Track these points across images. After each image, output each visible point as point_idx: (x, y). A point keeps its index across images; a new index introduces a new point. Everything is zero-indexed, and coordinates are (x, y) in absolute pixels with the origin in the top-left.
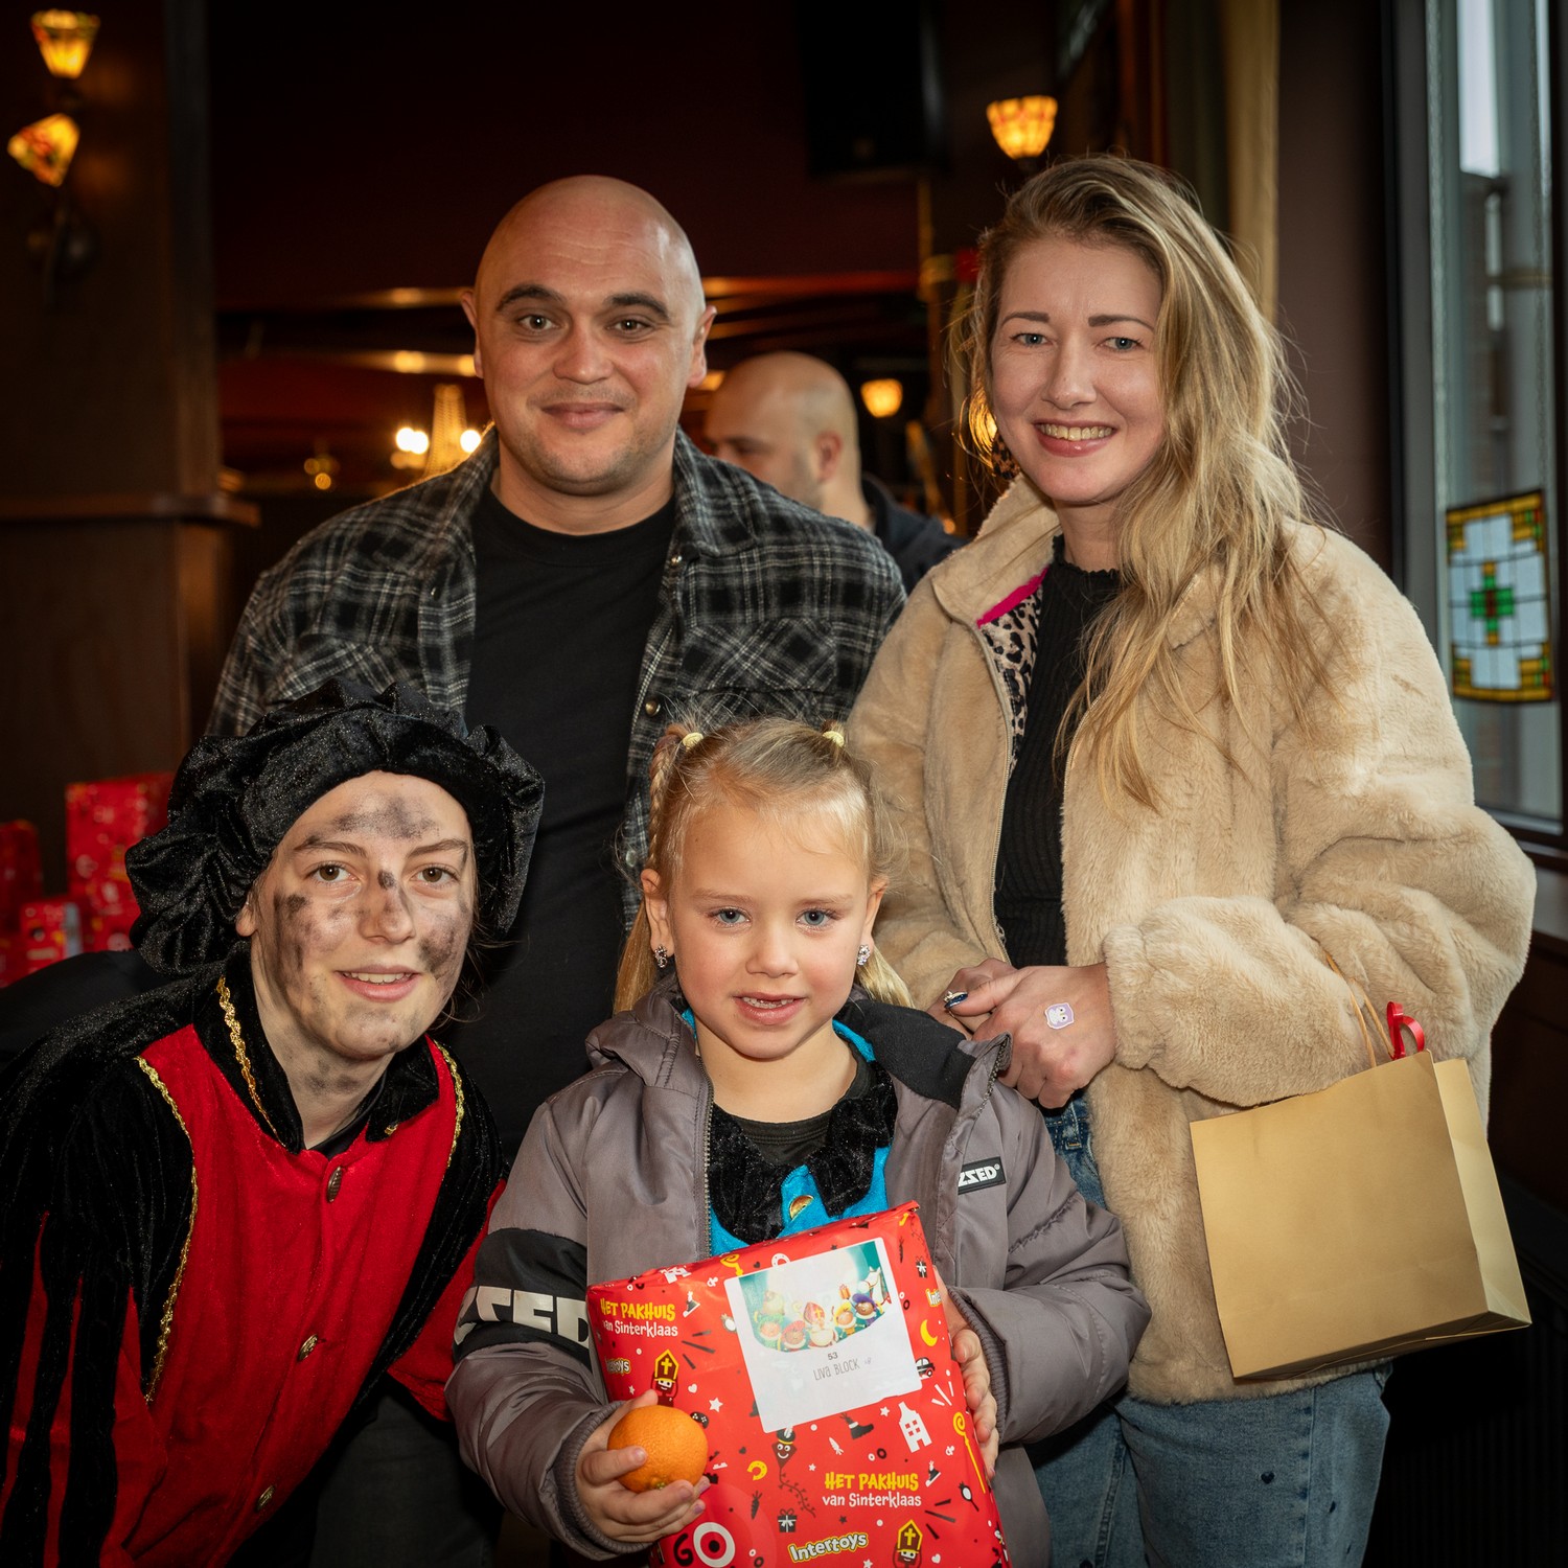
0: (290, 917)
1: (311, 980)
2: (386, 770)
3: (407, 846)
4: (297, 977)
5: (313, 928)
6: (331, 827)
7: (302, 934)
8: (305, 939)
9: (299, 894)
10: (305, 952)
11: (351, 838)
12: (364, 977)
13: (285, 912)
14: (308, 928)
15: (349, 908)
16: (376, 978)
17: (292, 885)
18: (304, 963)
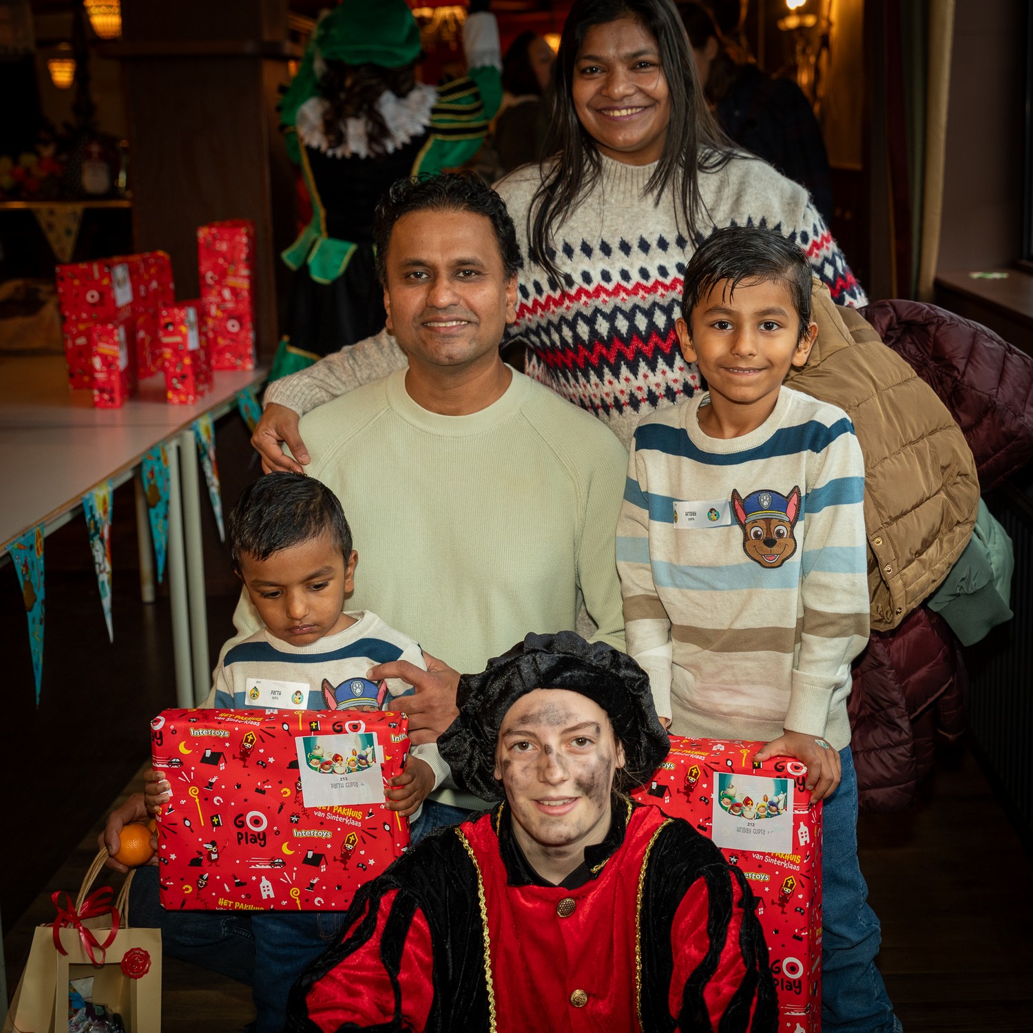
0: (505, 772)
4: (514, 804)
5: (514, 778)
6: (518, 723)
8: (511, 784)
9: (508, 759)
10: (513, 791)
11: (528, 728)
12: (547, 803)
13: (503, 769)
15: (533, 765)
16: (553, 803)
17: (506, 754)
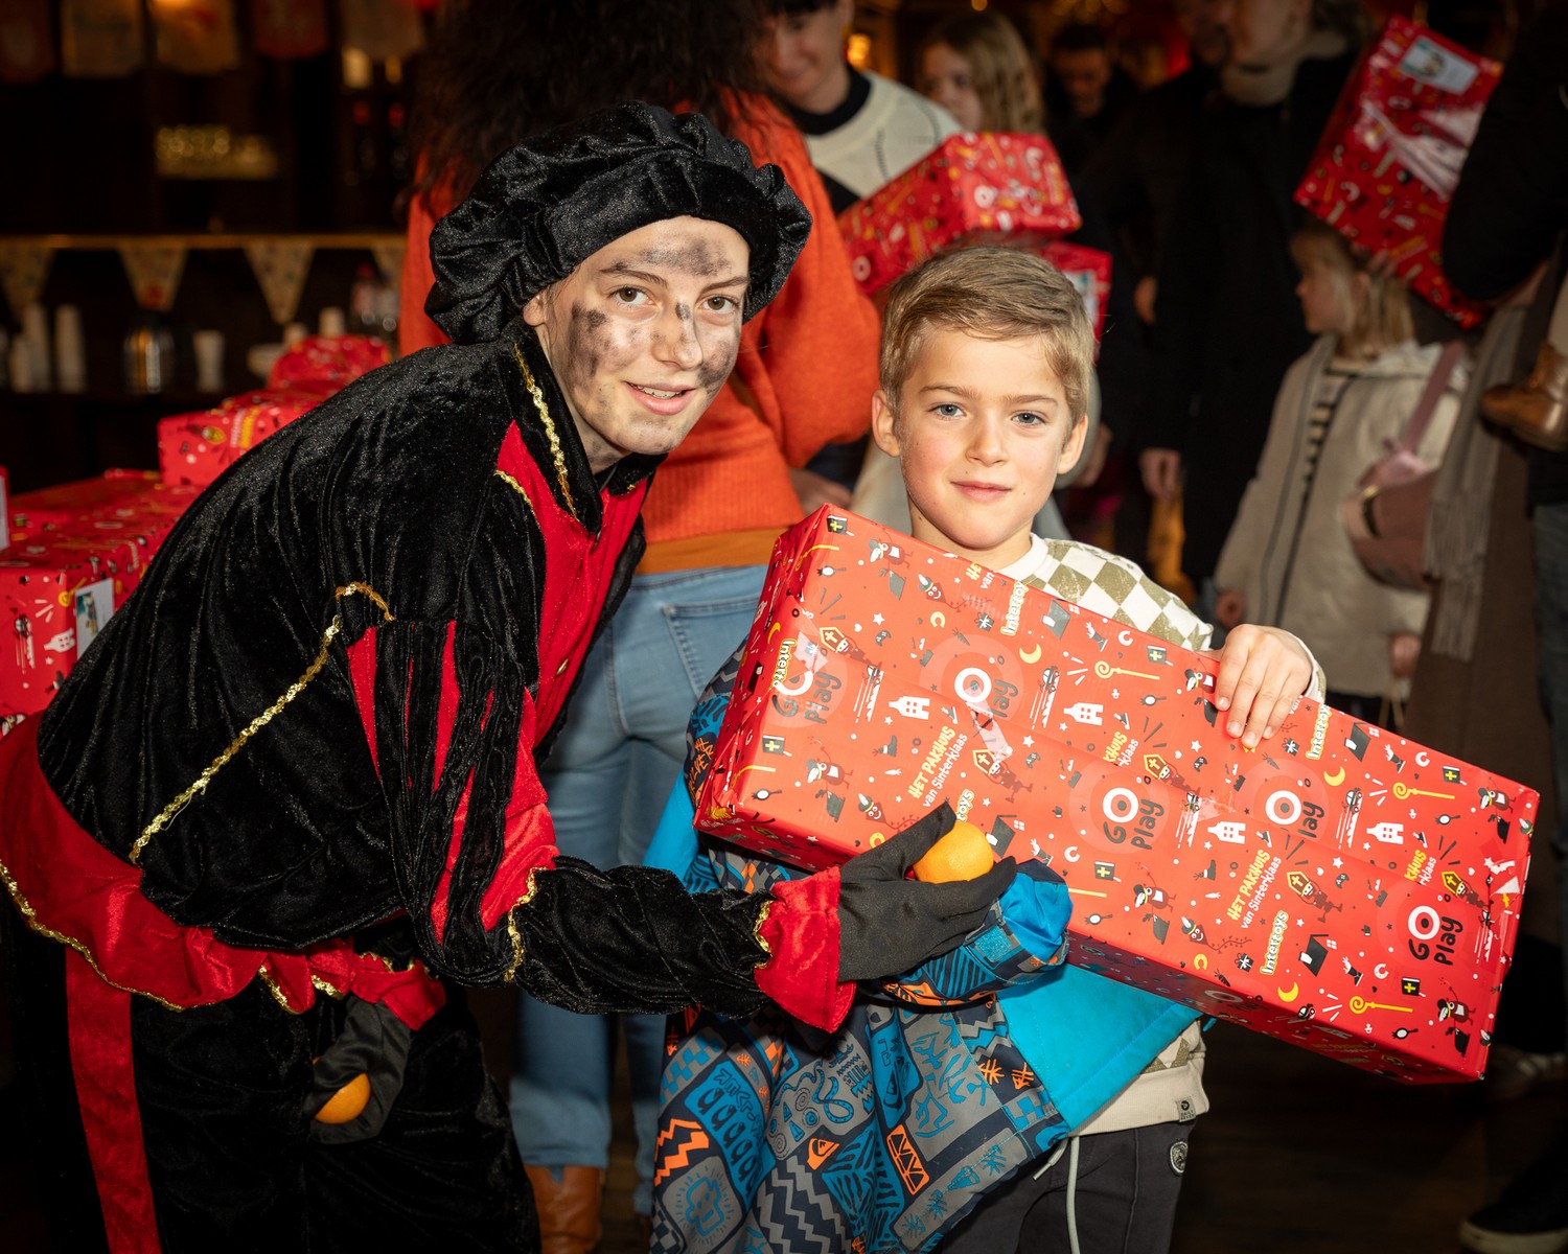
0: (590, 330)
1: (602, 387)
2: (694, 215)
3: (703, 282)
4: (588, 382)
5: (611, 343)
6: (636, 256)
7: (600, 349)
8: (603, 353)
9: (599, 310)
10: (601, 364)
11: (655, 270)
12: (650, 391)
13: (584, 325)
14: (607, 344)
16: (659, 393)
17: (593, 301)
18: (597, 372)
